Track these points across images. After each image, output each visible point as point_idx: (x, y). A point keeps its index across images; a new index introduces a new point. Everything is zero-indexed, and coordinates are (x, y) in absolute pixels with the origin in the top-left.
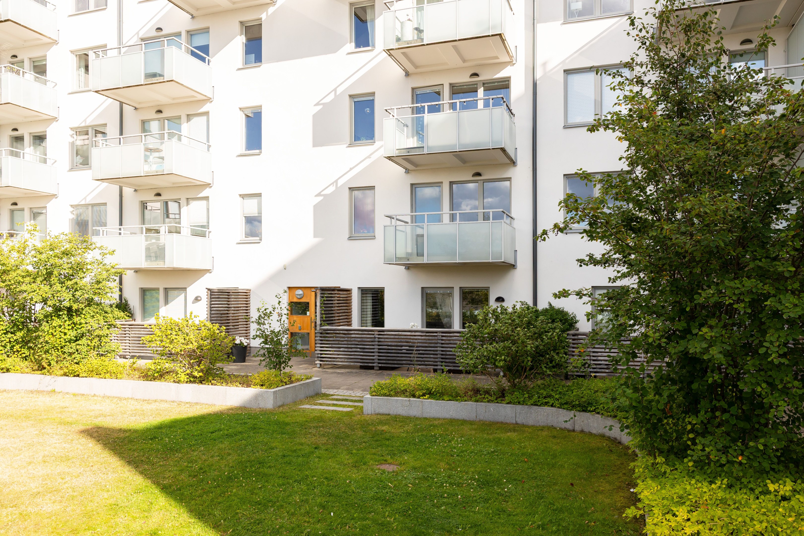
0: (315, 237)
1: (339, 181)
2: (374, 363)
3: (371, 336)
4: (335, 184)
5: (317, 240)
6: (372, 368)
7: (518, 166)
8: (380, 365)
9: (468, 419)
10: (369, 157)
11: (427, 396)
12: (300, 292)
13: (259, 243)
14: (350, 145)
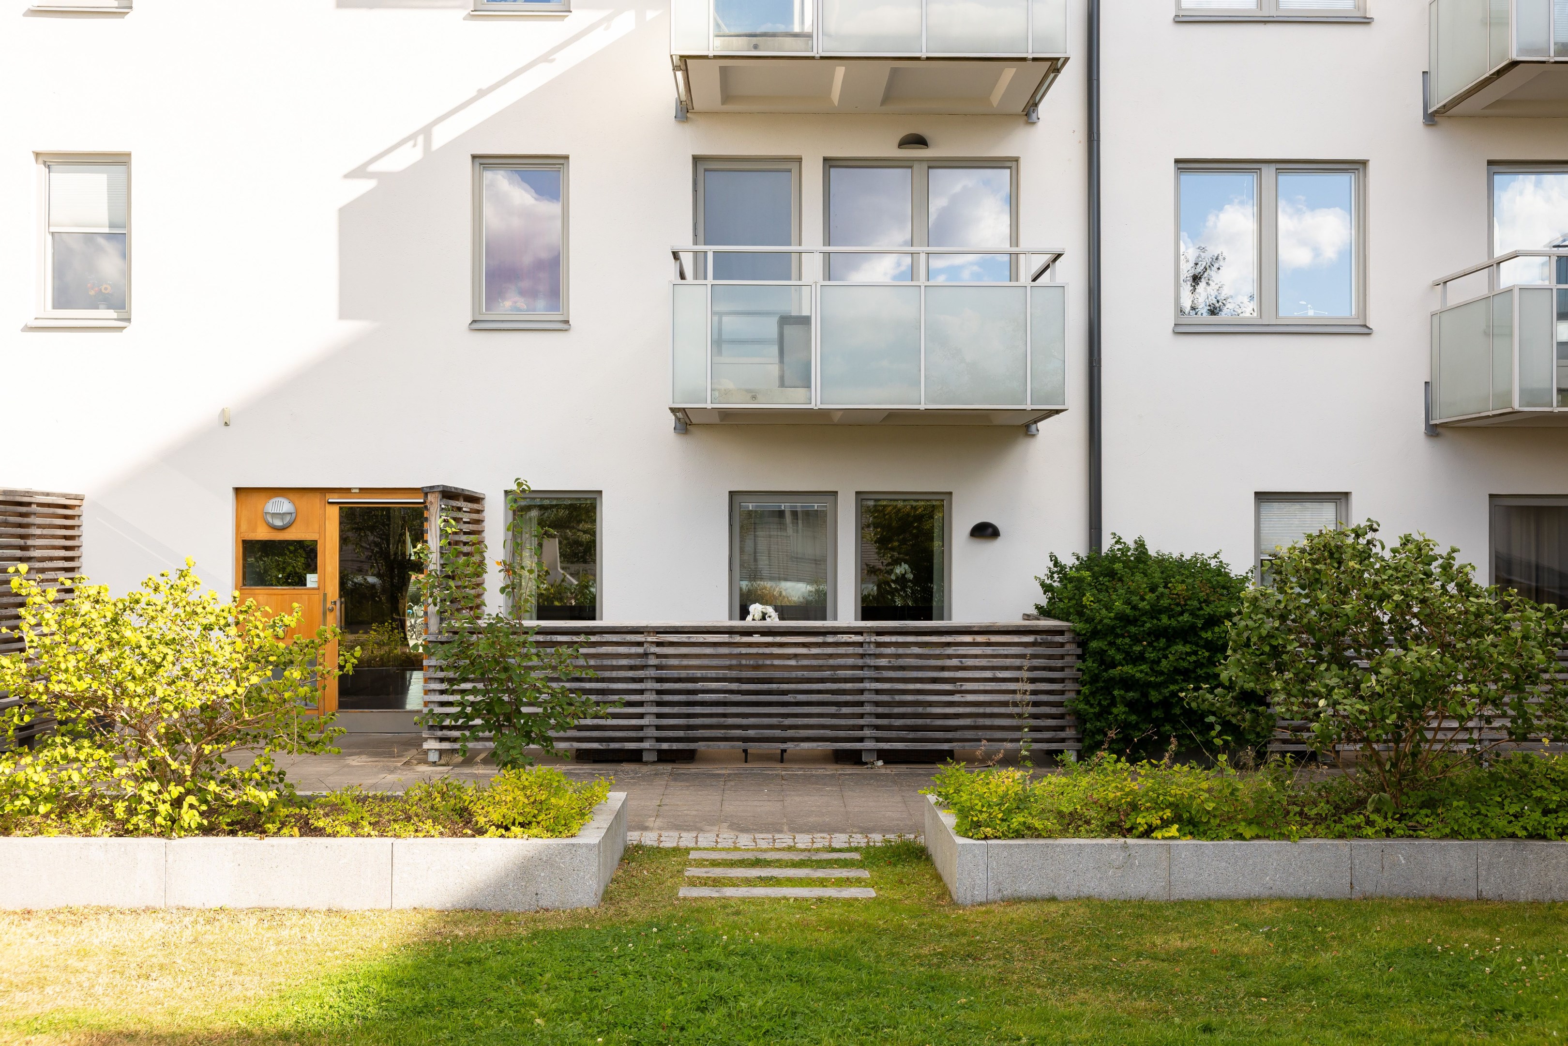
0: (344, 314)
1: (437, 131)
2: (641, 740)
3: (634, 650)
4: (421, 139)
5: (352, 327)
6: (635, 757)
7: (1040, 124)
8: (665, 746)
9: (1323, 894)
10: (546, 58)
11: (1174, 830)
12: (283, 505)
13: (121, 329)
14: (472, 17)
